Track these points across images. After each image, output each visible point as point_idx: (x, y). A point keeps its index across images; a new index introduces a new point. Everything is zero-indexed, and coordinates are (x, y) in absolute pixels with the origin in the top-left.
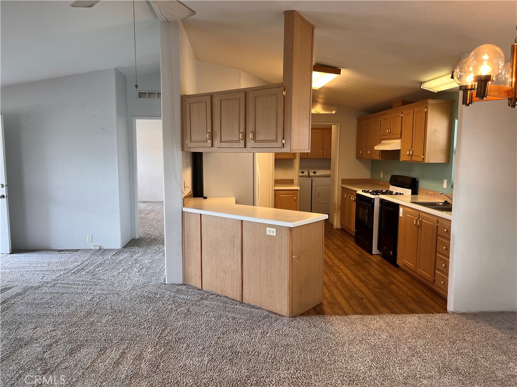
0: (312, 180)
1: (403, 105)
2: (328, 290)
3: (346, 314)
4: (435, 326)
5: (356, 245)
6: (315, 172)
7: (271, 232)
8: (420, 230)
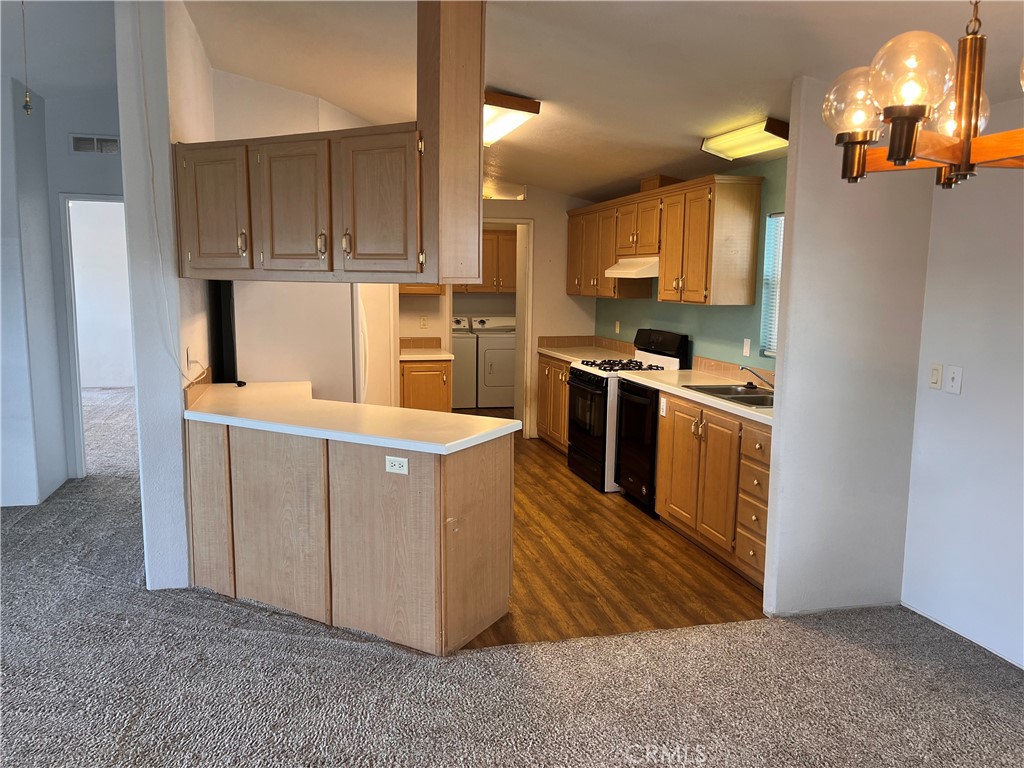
0: (477, 338)
1: (661, 186)
2: (521, 580)
3: (563, 637)
4: (745, 651)
5: (570, 474)
6: (482, 322)
7: (397, 466)
8: (703, 444)
